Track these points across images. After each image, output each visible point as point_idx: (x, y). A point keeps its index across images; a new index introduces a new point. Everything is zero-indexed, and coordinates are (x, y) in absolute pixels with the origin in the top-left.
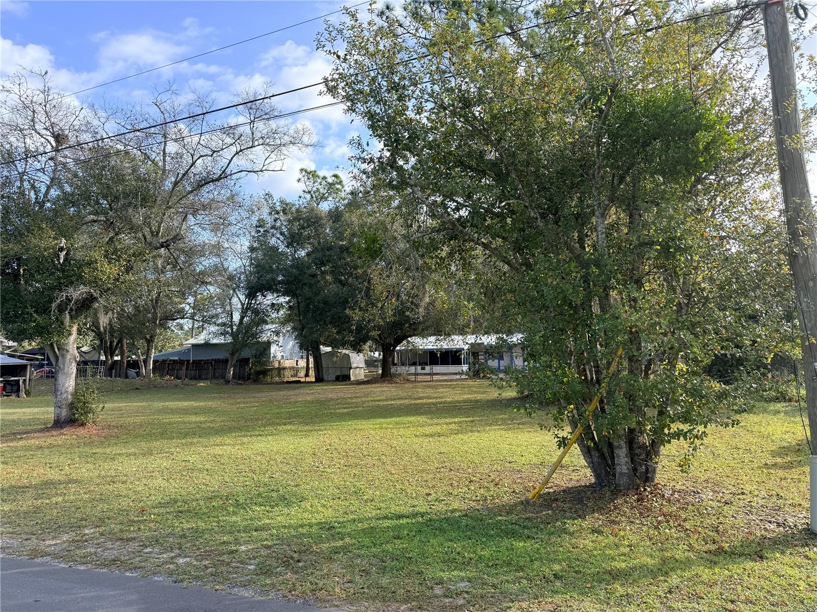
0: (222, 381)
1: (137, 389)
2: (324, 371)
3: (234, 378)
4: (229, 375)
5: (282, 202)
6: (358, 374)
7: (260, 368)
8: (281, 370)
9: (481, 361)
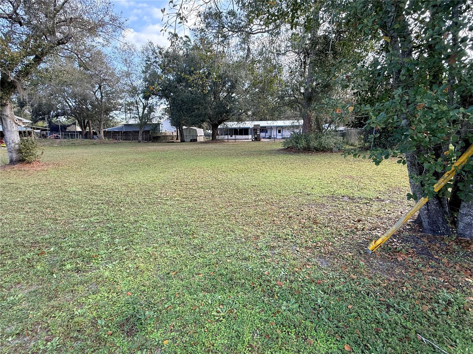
0: (137, 141)
1: (95, 144)
2: (185, 137)
3: (143, 140)
4: (140, 139)
5: (159, 48)
6: (201, 139)
7: (155, 135)
8: (165, 137)
9: (258, 133)
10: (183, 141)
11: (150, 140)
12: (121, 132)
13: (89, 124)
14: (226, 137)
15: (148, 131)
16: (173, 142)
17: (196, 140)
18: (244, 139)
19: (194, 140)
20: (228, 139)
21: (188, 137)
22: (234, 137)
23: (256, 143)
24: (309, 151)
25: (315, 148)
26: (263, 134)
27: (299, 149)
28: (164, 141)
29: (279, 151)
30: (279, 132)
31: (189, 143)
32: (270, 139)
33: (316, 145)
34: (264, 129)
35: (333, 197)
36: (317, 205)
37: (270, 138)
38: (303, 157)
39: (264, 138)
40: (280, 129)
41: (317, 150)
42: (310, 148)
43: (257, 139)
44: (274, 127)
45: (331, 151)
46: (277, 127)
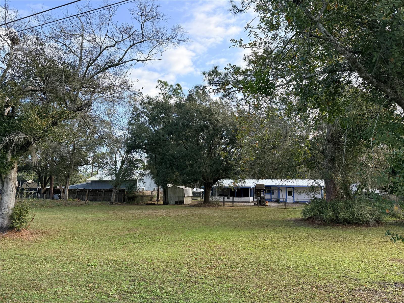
0: (109, 202)
1: (58, 206)
2: (169, 198)
3: (115, 201)
4: (113, 199)
5: (148, 98)
6: (188, 201)
7: (130, 195)
8: (143, 197)
9: (262, 195)
10: (166, 203)
11: (124, 201)
12: (89, 190)
13: (51, 180)
14: (222, 199)
15: (123, 190)
16: (154, 204)
17: (181, 202)
18: (243, 202)
19: (180, 202)
20: (223, 202)
21: (172, 198)
22: (231, 199)
23: (261, 208)
24: (338, 223)
25: (346, 220)
26: (268, 197)
27: (324, 221)
28: (141, 202)
29: (298, 223)
30: (290, 193)
31: (173, 206)
32: (279, 203)
33: (346, 216)
34: (269, 190)
35: (384, 283)
36: (368, 291)
37: (278, 201)
38: (333, 231)
39: (270, 201)
40: (291, 190)
41: (349, 223)
42: (338, 220)
43: (261, 203)
44: (282, 187)
45: (367, 224)
46: (287, 187)
